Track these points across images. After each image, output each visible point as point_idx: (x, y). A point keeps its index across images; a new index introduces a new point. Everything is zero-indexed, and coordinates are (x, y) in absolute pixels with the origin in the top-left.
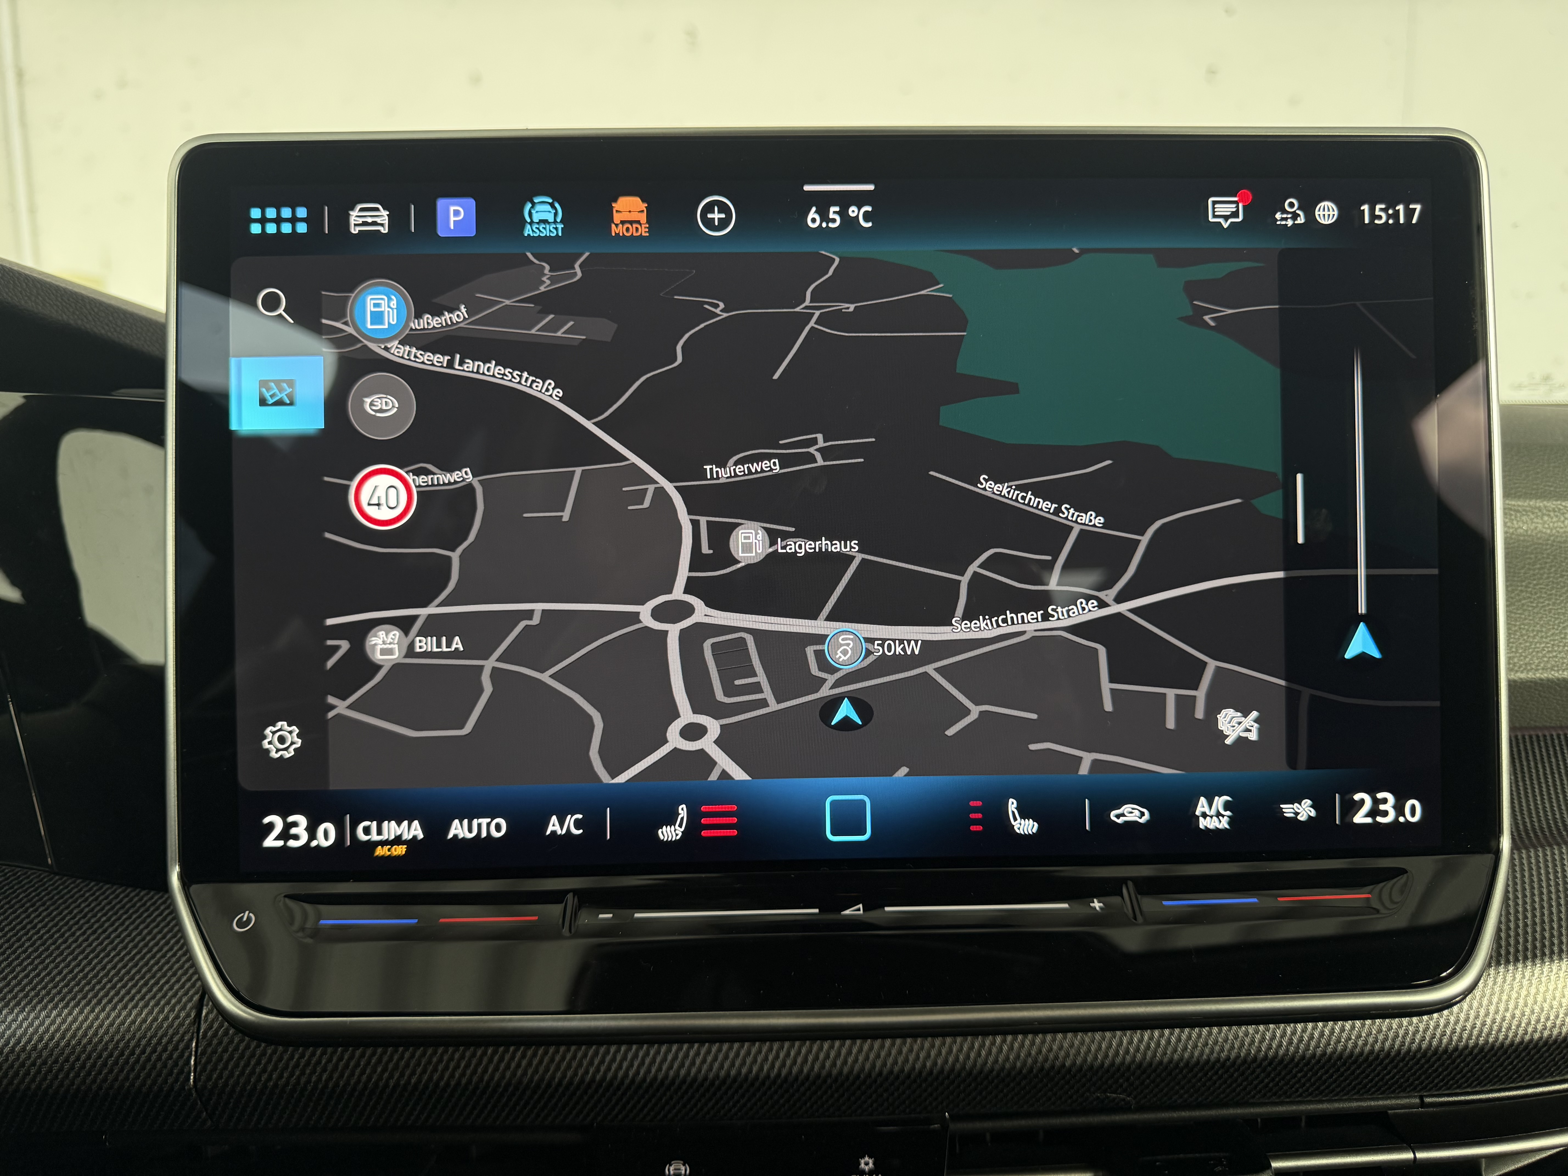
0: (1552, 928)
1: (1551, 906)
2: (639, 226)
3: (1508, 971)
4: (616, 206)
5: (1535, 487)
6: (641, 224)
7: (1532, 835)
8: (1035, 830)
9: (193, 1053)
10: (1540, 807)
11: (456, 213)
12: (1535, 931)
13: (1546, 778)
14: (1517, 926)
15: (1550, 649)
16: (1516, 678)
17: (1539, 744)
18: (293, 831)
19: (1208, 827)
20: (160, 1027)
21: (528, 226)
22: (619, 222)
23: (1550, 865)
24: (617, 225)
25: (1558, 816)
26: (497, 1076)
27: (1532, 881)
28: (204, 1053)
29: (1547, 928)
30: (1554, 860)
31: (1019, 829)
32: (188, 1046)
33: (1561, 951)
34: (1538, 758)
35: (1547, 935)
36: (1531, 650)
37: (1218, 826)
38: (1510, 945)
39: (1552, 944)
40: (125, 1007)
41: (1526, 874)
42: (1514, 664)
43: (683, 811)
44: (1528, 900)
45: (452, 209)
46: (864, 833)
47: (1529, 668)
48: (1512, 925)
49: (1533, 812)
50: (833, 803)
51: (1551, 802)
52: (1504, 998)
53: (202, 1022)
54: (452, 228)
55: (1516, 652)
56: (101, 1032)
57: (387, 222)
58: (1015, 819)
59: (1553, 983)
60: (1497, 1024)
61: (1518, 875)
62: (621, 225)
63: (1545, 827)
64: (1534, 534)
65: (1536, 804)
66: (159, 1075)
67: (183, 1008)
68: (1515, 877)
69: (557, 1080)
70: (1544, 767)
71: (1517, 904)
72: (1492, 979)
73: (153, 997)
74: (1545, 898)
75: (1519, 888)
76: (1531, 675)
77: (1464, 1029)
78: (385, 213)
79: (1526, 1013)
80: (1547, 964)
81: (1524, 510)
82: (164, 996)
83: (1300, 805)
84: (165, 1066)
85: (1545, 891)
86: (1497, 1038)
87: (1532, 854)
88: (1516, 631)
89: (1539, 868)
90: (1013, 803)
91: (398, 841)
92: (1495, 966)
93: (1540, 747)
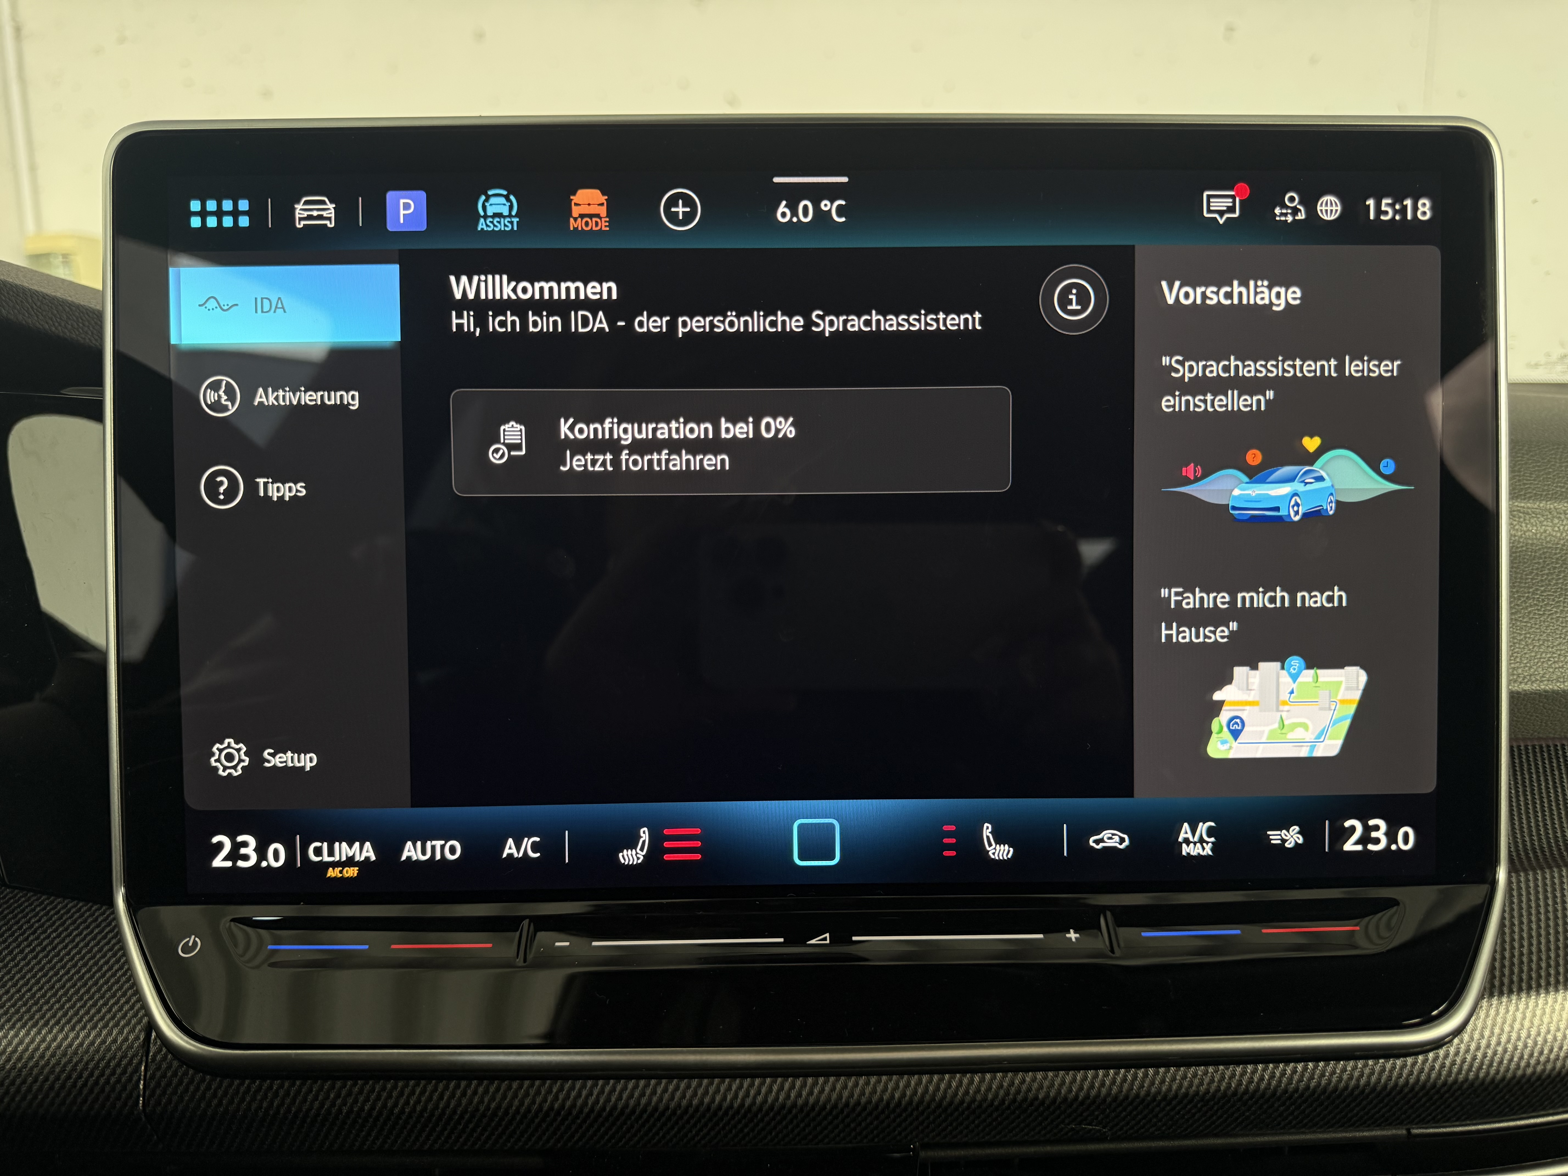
0: (1549, 957)
1: (1548, 934)
2: (599, 220)
3: (1501, 1003)
4: (575, 199)
5: (1546, 488)
6: (601, 218)
7: (1531, 855)
8: (1009, 856)
9: (142, 1077)
10: (1541, 824)
11: (407, 206)
12: (1530, 961)
13: (1548, 792)
14: (1513, 956)
15: (1556, 659)
16: (1520, 690)
17: (1542, 755)
18: (243, 851)
19: (1192, 853)
20: (109, 1049)
21: (482, 220)
22: (577, 216)
23: (1549, 889)
24: (575, 219)
25: (1559, 835)
26: (453, 1103)
27: (1529, 907)
28: (153, 1077)
29: (1544, 957)
30: (1553, 884)
31: (994, 854)
32: (137, 1069)
33: (1557, 982)
34: (1541, 770)
35: (1543, 965)
36: (1536, 661)
37: (1202, 853)
38: (1504, 975)
39: (1549, 975)
40: (73, 1029)
41: (1524, 899)
42: (1518, 675)
43: (644, 834)
44: (1525, 928)
45: (402, 201)
46: (832, 858)
47: (1534, 679)
48: (1507, 954)
49: (1534, 830)
50: (800, 827)
51: (1552, 819)
52: (1497, 1031)
53: (151, 1046)
54: (402, 221)
55: (1520, 662)
56: (48, 1054)
57: (333, 215)
58: (990, 845)
59: (1547, 1016)
60: (1488, 1058)
61: (1515, 900)
62: (579, 219)
63: (1545, 846)
64: (1543, 537)
65: (1537, 821)
66: (108, 1098)
67: (132, 1030)
68: (1512, 903)
69: (514, 1108)
70: (1546, 780)
71: (1513, 932)
72: (1485, 1011)
73: (102, 1019)
74: (1543, 925)
75: (1516, 914)
76: (1535, 687)
77: (1453, 1063)
78: (331, 206)
79: (1519, 1047)
80: (1542, 995)
81: (1533, 513)
82: (113, 1018)
83: (1288, 832)
84: (113, 1089)
85: (1543, 917)
86: (1488, 1073)
87: (1531, 877)
88: (1521, 640)
89: (1537, 892)
90: (988, 828)
91: (350, 862)
92: (1488, 998)
93: (1543, 759)
